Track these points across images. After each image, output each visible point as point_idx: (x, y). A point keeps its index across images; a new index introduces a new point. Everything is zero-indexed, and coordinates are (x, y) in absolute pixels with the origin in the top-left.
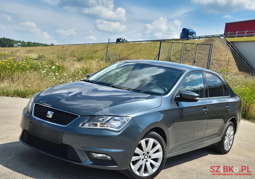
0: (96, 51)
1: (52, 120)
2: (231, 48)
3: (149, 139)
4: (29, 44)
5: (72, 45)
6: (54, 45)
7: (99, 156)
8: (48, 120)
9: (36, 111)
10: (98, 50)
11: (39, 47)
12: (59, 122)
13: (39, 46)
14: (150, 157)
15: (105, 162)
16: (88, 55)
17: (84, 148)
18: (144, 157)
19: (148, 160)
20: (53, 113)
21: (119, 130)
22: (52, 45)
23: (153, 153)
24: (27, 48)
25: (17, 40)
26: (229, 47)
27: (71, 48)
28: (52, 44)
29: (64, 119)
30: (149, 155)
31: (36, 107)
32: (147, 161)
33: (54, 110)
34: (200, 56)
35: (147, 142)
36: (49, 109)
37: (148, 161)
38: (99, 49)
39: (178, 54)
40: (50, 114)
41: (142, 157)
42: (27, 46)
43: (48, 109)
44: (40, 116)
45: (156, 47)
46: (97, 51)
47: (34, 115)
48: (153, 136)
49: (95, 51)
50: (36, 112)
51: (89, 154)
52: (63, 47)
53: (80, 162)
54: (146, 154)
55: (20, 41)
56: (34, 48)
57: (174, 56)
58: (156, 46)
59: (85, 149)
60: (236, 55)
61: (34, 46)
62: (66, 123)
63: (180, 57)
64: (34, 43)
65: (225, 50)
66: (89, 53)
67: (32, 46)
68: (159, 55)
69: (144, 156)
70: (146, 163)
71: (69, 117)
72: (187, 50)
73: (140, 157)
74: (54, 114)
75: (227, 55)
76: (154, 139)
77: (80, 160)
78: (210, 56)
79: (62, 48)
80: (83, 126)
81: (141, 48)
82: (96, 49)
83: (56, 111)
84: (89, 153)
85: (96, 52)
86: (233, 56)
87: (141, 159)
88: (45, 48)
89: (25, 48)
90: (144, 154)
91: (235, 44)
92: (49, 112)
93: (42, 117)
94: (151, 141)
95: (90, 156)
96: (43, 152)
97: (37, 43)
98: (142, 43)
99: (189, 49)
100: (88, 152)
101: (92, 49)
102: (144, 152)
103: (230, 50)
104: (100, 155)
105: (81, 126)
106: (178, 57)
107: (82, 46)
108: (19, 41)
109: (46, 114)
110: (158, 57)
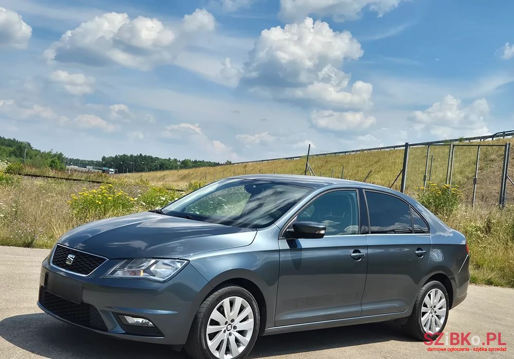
1: (72, 267)
3: (235, 298)
4: (185, 165)
5: (263, 161)
6: (232, 163)
7: (137, 322)
8: (69, 268)
11: (202, 169)
13: (203, 166)
14: (235, 327)
15: (144, 330)
17: (110, 307)
18: (227, 328)
19: (232, 331)
20: (74, 257)
21: (165, 280)
22: (229, 163)
23: (240, 322)
24: (180, 171)
25: (164, 158)
27: (259, 167)
28: (228, 161)
29: (86, 265)
30: (233, 324)
31: (57, 250)
32: (230, 334)
35: (232, 304)
36: (70, 251)
37: (232, 334)
39: (469, 170)
40: (70, 259)
41: (223, 327)
42: (181, 168)
47: (53, 262)
51: (120, 318)
52: (246, 166)
53: (106, 329)
54: (229, 322)
55: (170, 158)
56: (191, 171)
57: (461, 173)
59: (112, 310)
61: (193, 167)
62: (88, 271)
63: (473, 174)
64: (196, 161)
67: (190, 168)
68: (403, 171)
69: (226, 325)
70: (230, 337)
71: (94, 262)
73: (221, 326)
76: (242, 299)
78: (507, 168)
79: (244, 168)
80: (112, 275)
81: (393, 161)
83: (77, 253)
84: (119, 315)
88: (212, 169)
89: (175, 171)
90: (226, 323)
92: (70, 256)
94: (239, 301)
95: (121, 320)
97: (200, 162)
98: (396, 150)
102: (227, 320)
104: (140, 320)
105: (110, 274)
106: (470, 176)
107: (279, 162)
108: (168, 158)
109: (65, 259)
110: (401, 174)
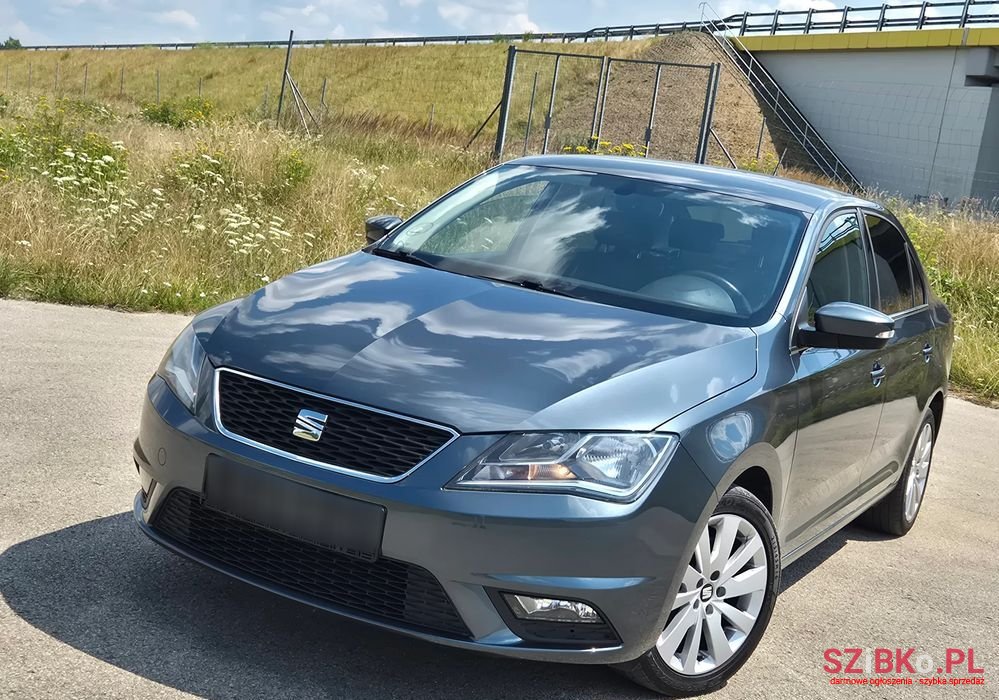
0: (210, 77)
1: (322, 450)
2: (752, 77)
3: (722, 519)
6: (23, 44)
7: (541, 608)
8: (302, 450)
9: (234, 405)
10: (217, 74)
12: (359, 460)
14: (721, 591)
15: (572, 631)
16: (177, 90)
17: (483, 575)
18: (701, 596)
19: (714, 603)
20: (325, 418)
21: (634, 495)
22: (13, 45)
23: (734, 576)
26: (747, 71)
28: (11, 40)
29: (381, 448)
30: (717, 584)
31: (228, 387)
32: (709, 610)
33: (327, 407)
34: (638, 105)
35: (714, 532)
36: (302, 400)
37: (715, 610)
38: (221, 70)
40: (308, 425)
41: (692, 594)
43: (297, 399)
44: (257, 430)
45: (462, 66)
46: (215, 78)
47: (225, 423)
48: (738, 505)
49: (206, 74)
50: (232, 410)
51: (505, 602)
52: (67, 56)
53: (468, 636)
54: (707, 581)
58: (461, 61)
59: (487, 582)
60: (773, 103)
62: (397, 468)
65: (732, 85)
66: (181, 84)
68: (503, 103)
69: (700, 589)
70: (708, 617)
72: (585, 81)
73: (688, 593)
74: (328, 423)
75: (737, 105)
76: (740, 519)
77: (466, 627)
78: (711, 112)
80: (471, 479)
82: (209, 70)
83: (337, 410)
84: (505, 596)
85: (211, 82)
86: (759, 109)
87: (688, 604)
90: (700, 583)
91: (768, 61)
92: (304, 416)
93: (271, 435)
94: (731, 525)
95: (510, 608)
96: (268, 586)
99: (593, 76)
100: (502, 592)
101: (192, 66)
102: (700, 572)
103: (750, 85)
109: (290, 422)
